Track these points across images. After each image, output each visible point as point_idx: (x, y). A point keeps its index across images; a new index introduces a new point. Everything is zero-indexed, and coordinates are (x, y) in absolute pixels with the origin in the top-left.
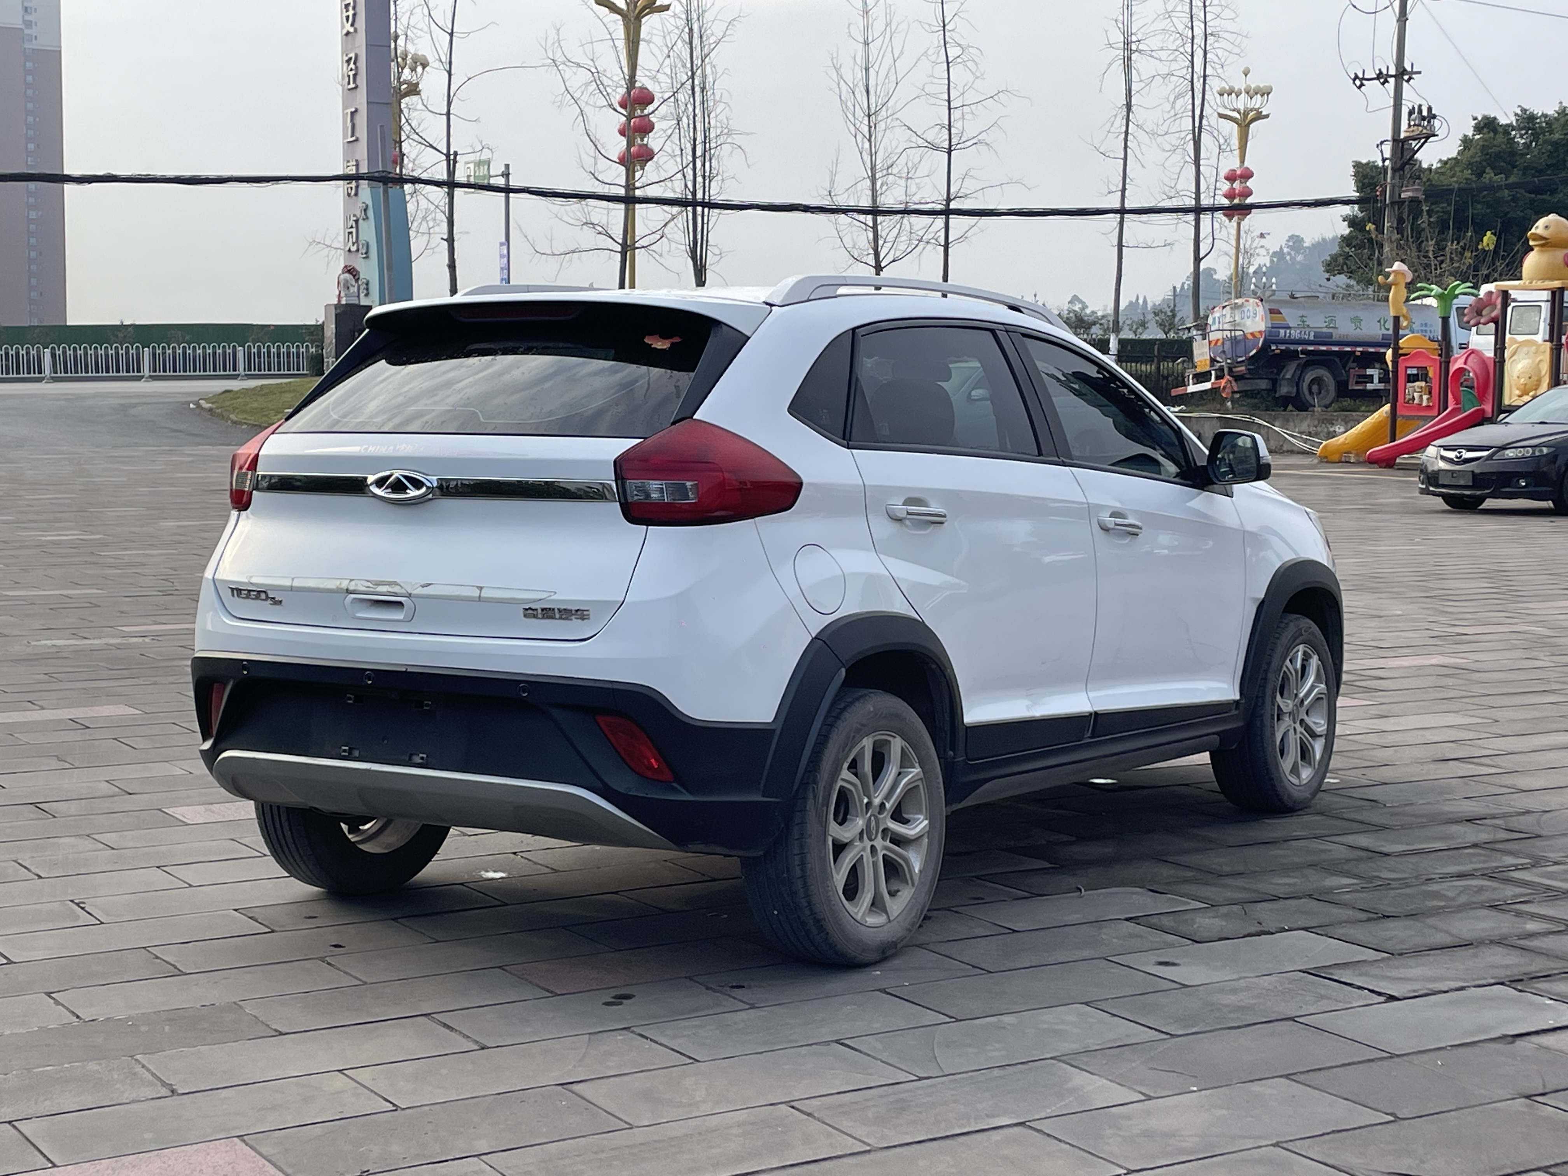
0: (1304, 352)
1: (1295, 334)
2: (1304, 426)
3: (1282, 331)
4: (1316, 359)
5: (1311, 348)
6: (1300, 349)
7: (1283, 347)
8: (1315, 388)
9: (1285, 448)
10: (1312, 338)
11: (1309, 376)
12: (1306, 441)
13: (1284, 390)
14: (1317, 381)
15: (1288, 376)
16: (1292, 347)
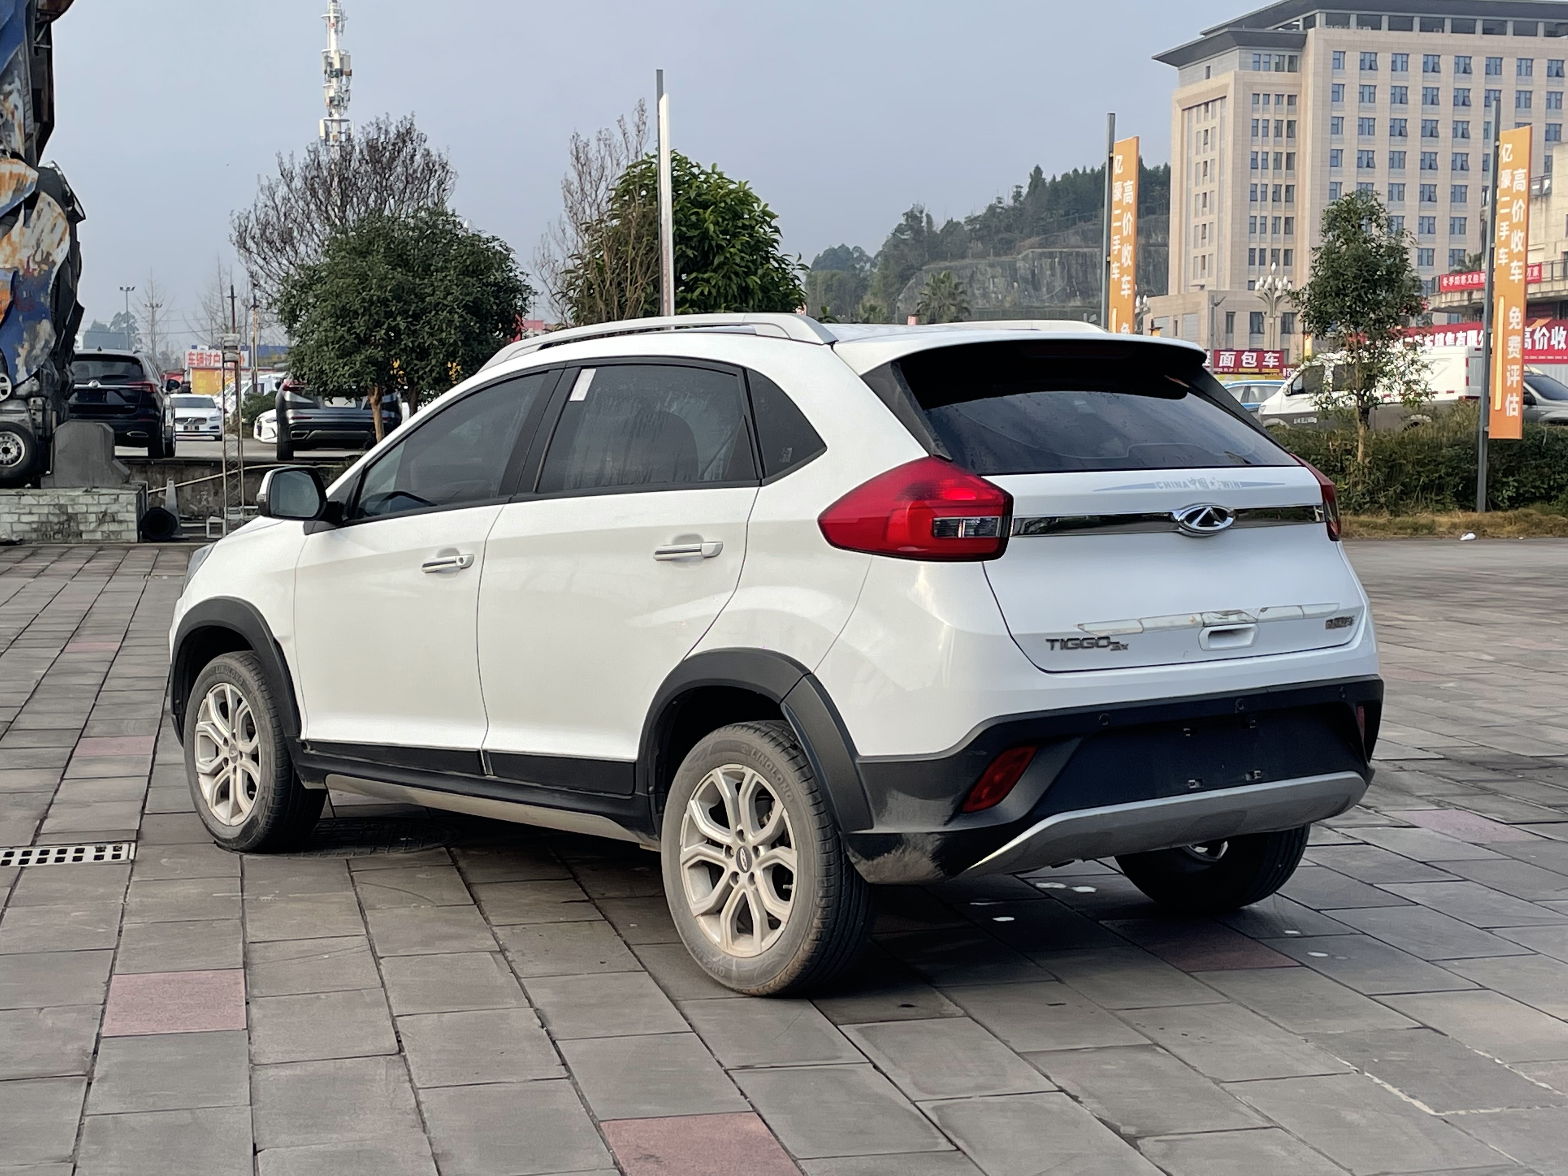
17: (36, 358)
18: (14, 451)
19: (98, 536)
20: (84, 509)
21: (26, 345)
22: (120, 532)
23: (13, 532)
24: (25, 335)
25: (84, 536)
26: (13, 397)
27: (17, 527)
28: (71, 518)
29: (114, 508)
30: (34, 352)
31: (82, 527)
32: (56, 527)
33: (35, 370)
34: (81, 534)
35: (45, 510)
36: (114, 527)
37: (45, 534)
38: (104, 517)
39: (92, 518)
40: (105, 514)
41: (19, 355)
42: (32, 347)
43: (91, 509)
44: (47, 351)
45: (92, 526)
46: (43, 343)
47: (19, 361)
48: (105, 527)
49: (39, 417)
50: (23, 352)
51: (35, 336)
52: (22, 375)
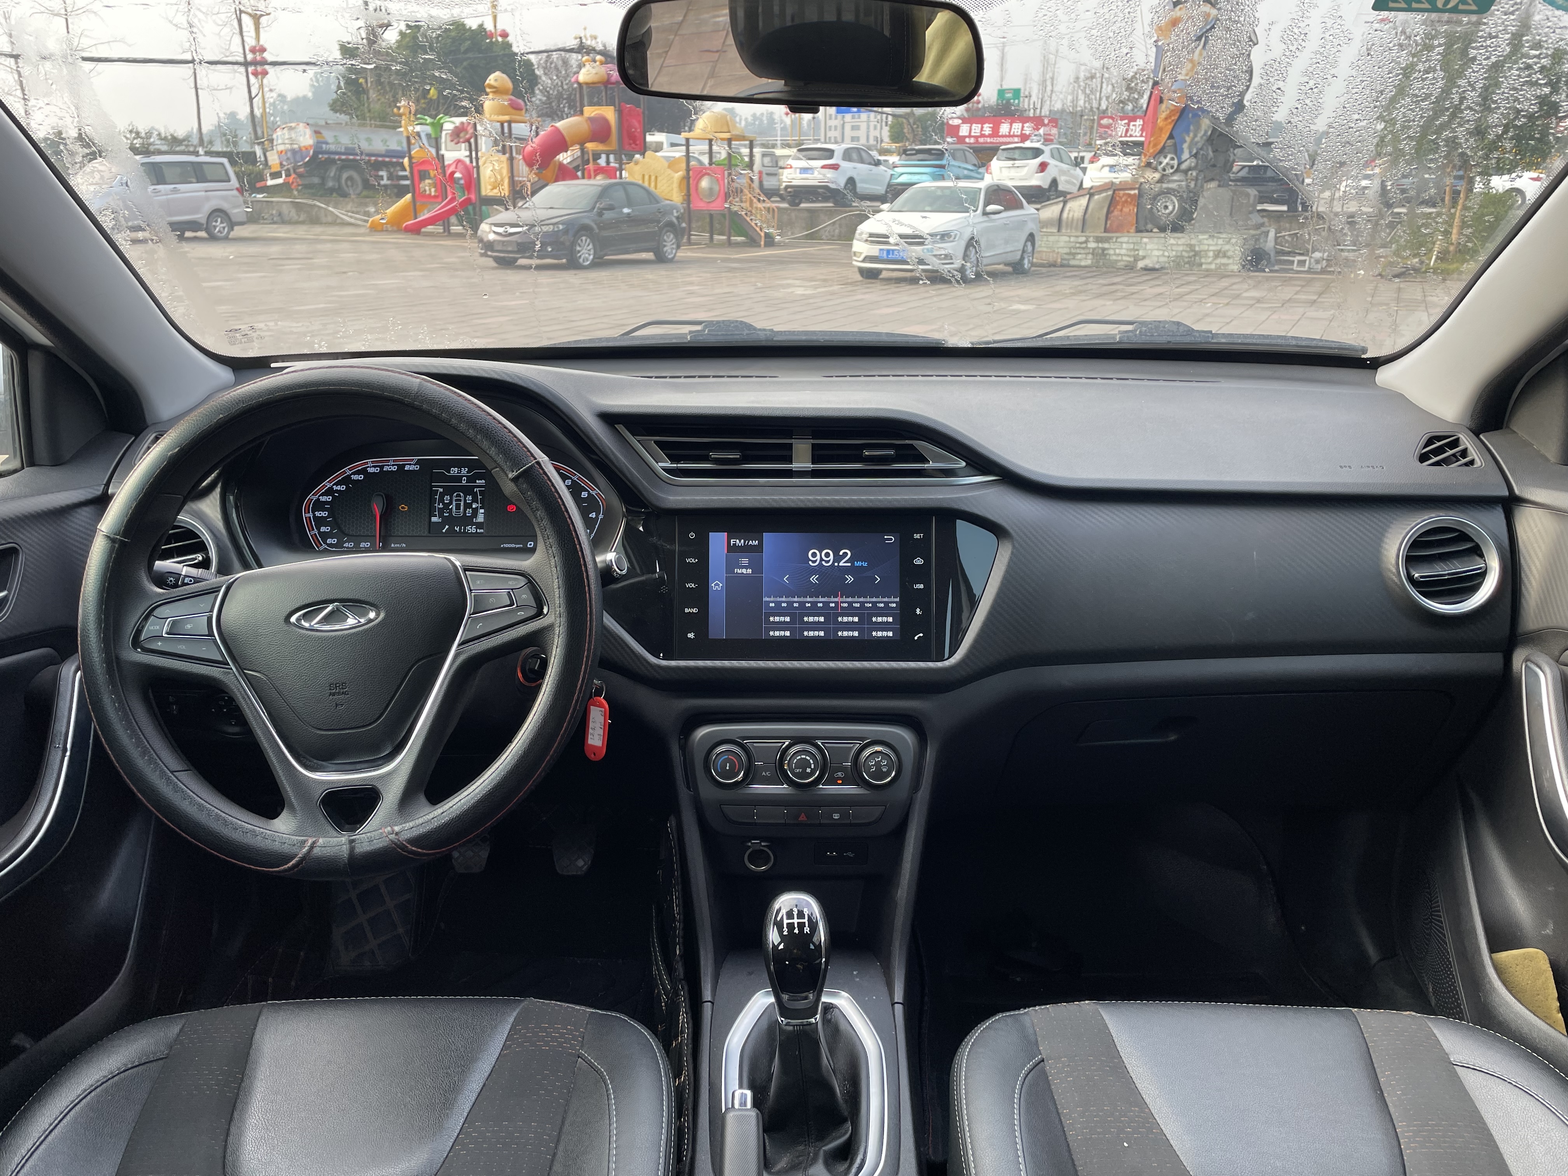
0: (339, 159)
1: (332, 148)
2: (349, 207)
3: (324, 146)
4: (348, 165)
5: (343, 157)
6: (337, 157)
7: (326, 156)
8: (349, 183)
9: (339, 221)
10: (343, 150)
11: (345, 176)
12: (351, 217)
13: (330, 184)
14: (350, 178)
15: (332, 174)
16: (332, 156)
17: (1197, 143)
18: (1170, 208)
19: (1213, 266)
20: (1206, 248)
21: (1191, 135)
22: (1228, 264)
23: (1158, 262)
24: (1192, 127)
25: (1204, 267)
26: (1177, 171)
27: (1162, 259)
28: (1197, 254)
29: (1227, 247)
30: (1196, 139)
31: (1203, 260)
32: (1186, 260)
33: (1195, 151)
34: (1201, 265)
35: (1181, 248)
36: (1225, 261)
37: (1178, 264)
38: (1218, 254)
39: (1211, 254)
40: (1219, 251)
41: (1185, 141)
42: (1195, 136)
43: (1211, 248)
44: (1205, 138)
45: (1210, 260)
46: (1203, 132)
47: (1185, 146)
48: (1218, 261)
49: (1192, 185)
50: (1188, 139)
51: (1198, 128)
52: (1186, 155)
